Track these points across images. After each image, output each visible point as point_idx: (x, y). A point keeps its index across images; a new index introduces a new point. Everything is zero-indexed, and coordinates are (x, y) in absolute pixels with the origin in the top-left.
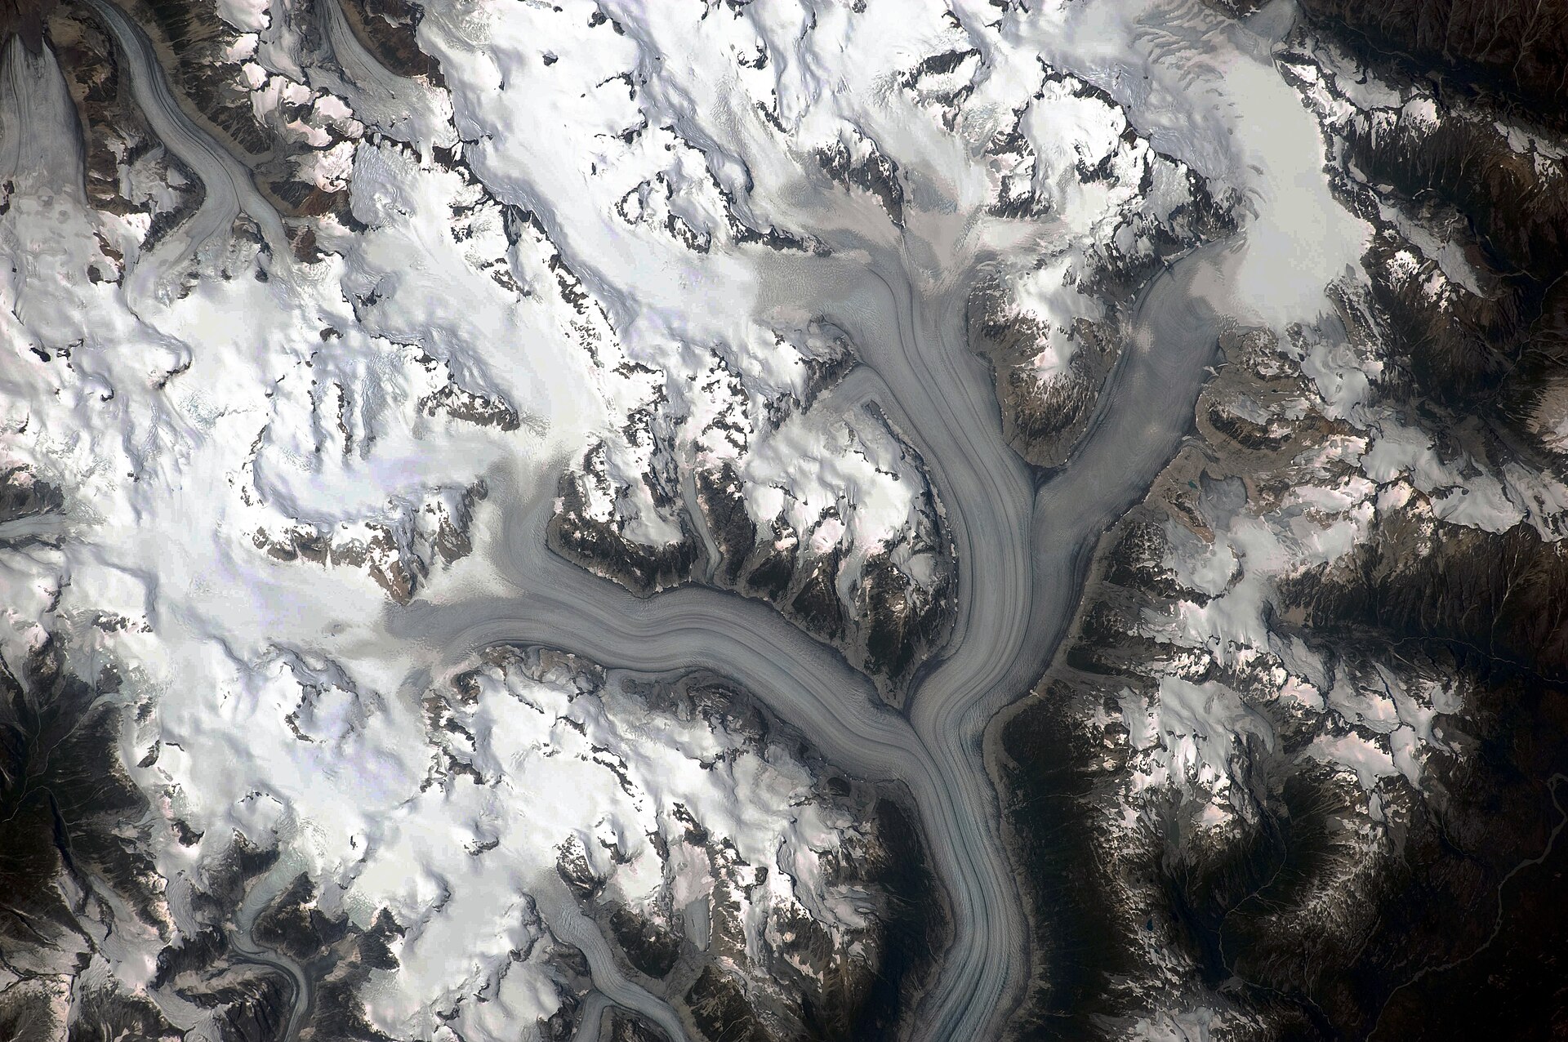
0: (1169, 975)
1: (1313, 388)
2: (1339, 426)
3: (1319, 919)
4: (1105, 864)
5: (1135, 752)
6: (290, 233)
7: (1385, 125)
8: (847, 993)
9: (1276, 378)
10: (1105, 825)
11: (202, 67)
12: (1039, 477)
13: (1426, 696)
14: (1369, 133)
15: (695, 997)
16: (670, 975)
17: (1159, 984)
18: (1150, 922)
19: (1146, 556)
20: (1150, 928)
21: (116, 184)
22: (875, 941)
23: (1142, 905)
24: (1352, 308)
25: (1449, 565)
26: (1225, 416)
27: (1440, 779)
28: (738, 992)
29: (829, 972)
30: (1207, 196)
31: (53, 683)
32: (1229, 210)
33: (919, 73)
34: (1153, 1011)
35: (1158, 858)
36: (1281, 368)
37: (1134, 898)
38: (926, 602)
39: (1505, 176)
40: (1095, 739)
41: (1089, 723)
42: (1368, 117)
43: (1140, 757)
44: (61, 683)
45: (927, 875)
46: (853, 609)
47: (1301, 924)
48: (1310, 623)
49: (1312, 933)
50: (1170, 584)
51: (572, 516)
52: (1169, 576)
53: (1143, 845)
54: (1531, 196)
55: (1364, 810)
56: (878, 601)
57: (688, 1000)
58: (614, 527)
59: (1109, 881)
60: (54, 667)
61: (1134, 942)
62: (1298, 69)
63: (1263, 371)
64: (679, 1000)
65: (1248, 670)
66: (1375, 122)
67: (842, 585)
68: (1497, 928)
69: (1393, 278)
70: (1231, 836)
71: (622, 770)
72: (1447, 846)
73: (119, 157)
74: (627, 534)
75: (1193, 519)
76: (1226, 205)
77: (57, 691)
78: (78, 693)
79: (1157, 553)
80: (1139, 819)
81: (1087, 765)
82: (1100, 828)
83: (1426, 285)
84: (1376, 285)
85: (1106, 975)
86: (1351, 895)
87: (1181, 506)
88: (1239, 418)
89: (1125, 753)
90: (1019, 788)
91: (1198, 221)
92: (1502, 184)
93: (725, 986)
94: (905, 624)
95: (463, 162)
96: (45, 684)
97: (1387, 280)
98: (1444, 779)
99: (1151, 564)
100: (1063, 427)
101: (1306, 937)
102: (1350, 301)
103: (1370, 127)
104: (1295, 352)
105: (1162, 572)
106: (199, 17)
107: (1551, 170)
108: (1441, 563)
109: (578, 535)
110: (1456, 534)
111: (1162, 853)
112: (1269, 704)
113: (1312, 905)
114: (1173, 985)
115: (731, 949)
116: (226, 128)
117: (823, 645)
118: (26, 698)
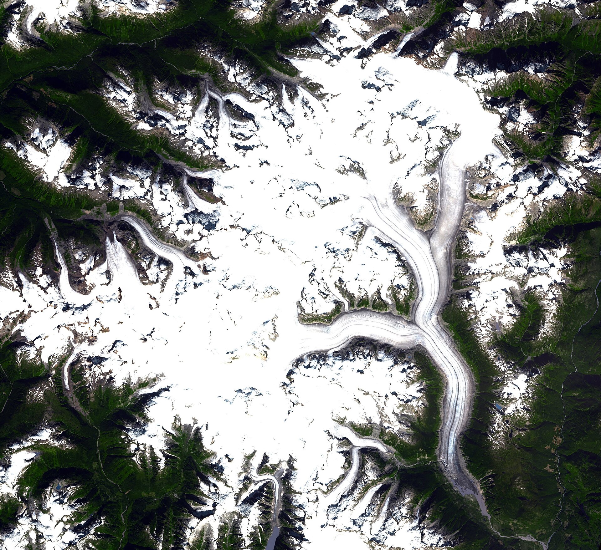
0: (508, 372)
1: (496, 176)
2: (506, 185)
3: (545, 334)
4: (481, 347)
5: (478, 311)
6: (199, 266)
7: (492, 84)
8: (422, 417)
9: (485, 176)
10: (477, 335)
11: (159, 229)
12: (428, 235)
13: (555, 254)
14: (489, 88)
15: (381, 437)
16: (373, 433)
17: (506, 376)
18: (499, 358)
19: (464, 248)
20: (499, 359)
21: (147, 277)
22: (425, 398)
23: (495, 355)
24: (500, 144)
25: (551, 209)
26: (474, 194)
27: (567, 276)
28: (392, 433)
29: (415, 413)
30: (449, 131)
31: (181, 428)
32: (456, 130)
33: (356, 133)
34: (507, 384)
35: (495, 338)
36: (485, 172)
37: (492, 354)
38: (408, 291)
39: (531, 81)
40: (467, 311)
41: (464, 307)
42: (486, 84)
43: (480, 312)
44: (183, 427)
45: (434, 367)
46: (389, 301)
47: (541, 338)
48: (518, 242)
49: (545, 338)
50: (473, 255)
51: (303, 313)
52: (473, 253)
53: (490, 337)
54: (541, 84)
55: (548, 298)
56: (395, 296)
57: (380, 438)
58: (315, 313)
59: (484, 351)
60: (179, 424)
61: (496, 366)
62: (462, 78)
63: (480, 176)
64: (378, 438)
65: (503, 270)
66: (489, 84)
67: (383, 296)
68: (598, 304)
69: (509, 131)
70: (513, 323)
71: (340, 384)
72: (575, 293)
73: (146, 268)
74: (319, 312)
75: (475, 231)
76: (455, 130)
77: (182, 429)
78: (188, 428)
79: (467, 246)
80: (486, 330)
81: (467, 319)
82: (476, 336)
83: (519, 129)
84: (505, 133)
85: (492, 377)
86: (552, 323)
87: (470, 228)
88: (478, 194)
89: (476, 312)
90: (452, 330)
91: (448, 138)
92: (532, 84)
93: (388, 433)
94: (404, 301)
95: (238, 226)
96: (178, 429)
97: (507, 132)
98: (568, 275)
99: (466, 250)
100: (430, 218)
101: (543, 340)
102: (499, 142)
103: (488, 86)
104: (487, 166)
105: (470, 252)
106: (153, 215)
107: (544, 75)
108: (548, 210)
109: (306, 318)
110: (549, 202)
111: (496, 335)
112: (512, 277)
113: (542, 331)
114: (510, 374)
115: (386, 421)
116: (172, 243)
117: (385, 313)
118: (175, 435)
